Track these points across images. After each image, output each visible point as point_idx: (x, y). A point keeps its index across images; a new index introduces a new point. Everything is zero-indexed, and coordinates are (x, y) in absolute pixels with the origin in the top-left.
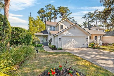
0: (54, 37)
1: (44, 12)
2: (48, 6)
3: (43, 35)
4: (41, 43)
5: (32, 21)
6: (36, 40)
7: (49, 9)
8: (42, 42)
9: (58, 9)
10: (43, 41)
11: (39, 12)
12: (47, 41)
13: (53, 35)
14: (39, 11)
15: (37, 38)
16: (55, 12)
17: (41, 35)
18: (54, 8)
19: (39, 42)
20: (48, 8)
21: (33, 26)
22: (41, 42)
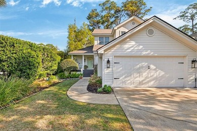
1: (97, 15)
2: (104, 4)
7: (106, 9)
8: (82, 69)
9: (122, 7)
16: (115, 12)
17: (82, 56)
18: (114, 6)
20: (104, 8)
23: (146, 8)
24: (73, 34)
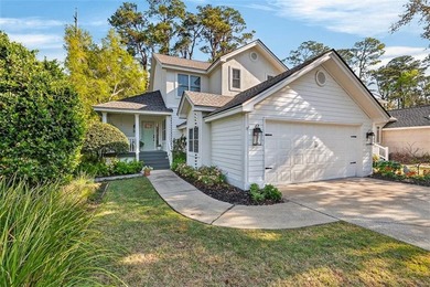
0: (210, 123)
1: (138, 20)
3: (141, 116)
4: (133, 155)
5: (85, 48)
6: (109, 140)
7: (162, 10)
8: (137, 152)
9: (199, 15)
10: (141, 144)
11: (117, 20)
12: (158, 145)
13: (207, 114)
14: (118, 15)
15: (111, 127)
16: (186, 23)
17: (133, 116)
18: (181, 11)
19: (121, 150)
20: (156, 6)
21: (86, 73)
22: (133, 147)
23: (245, 31)
24: (81, 55)
